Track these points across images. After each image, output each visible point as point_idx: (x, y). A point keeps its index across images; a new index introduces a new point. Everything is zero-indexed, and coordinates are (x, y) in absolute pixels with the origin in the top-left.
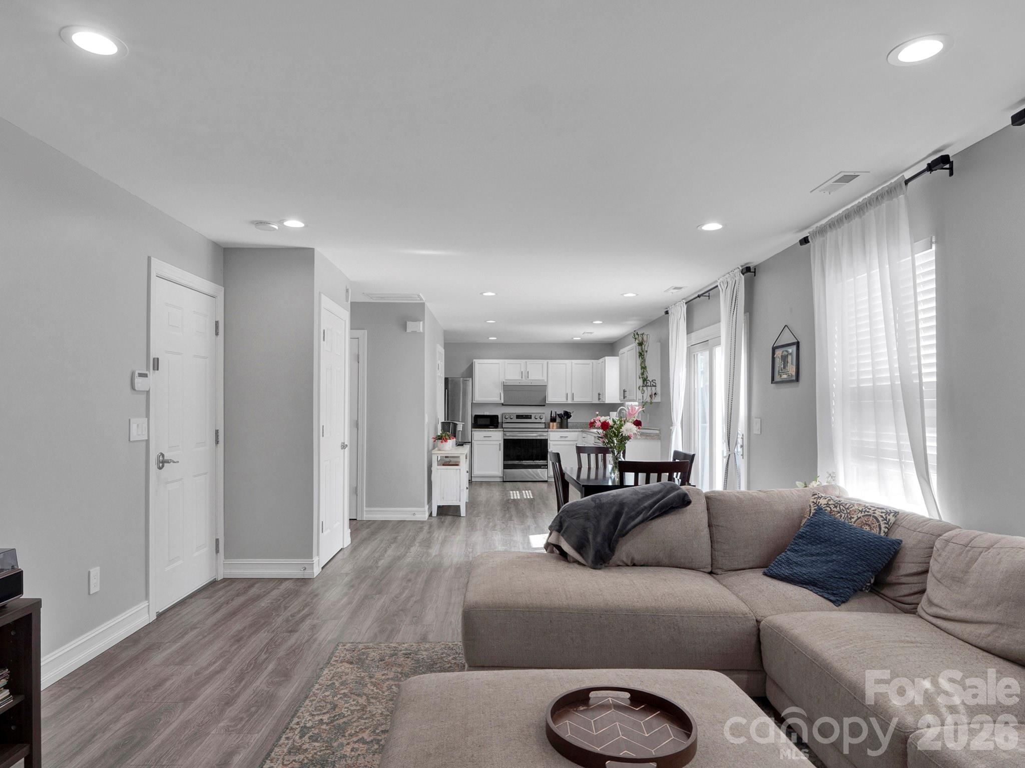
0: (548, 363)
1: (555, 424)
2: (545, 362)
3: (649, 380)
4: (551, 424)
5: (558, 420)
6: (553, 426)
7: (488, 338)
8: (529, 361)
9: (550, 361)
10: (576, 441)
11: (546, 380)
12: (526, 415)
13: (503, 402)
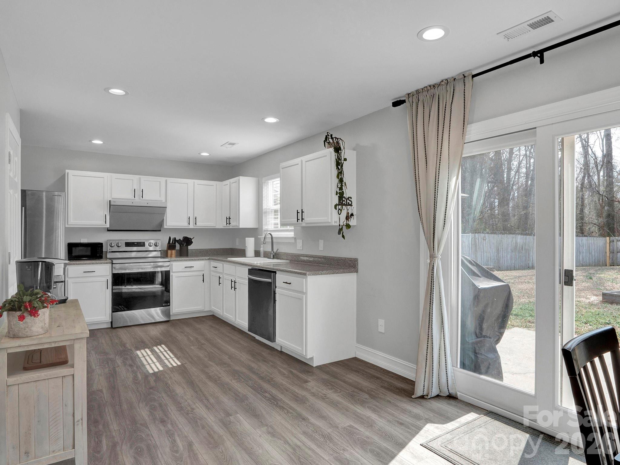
0: (166, 181)
1: (174, 251)
2: (163, 180)
3: (345, 198)
4: (169, 251)
5: (178, 246)
6: (171, 254)
7: (90, 141)
8: (143, 178)
9: (170, 180)
10: (203, 270)
11: (164, 201)
12: (137, 243)
13: (108, 226)
